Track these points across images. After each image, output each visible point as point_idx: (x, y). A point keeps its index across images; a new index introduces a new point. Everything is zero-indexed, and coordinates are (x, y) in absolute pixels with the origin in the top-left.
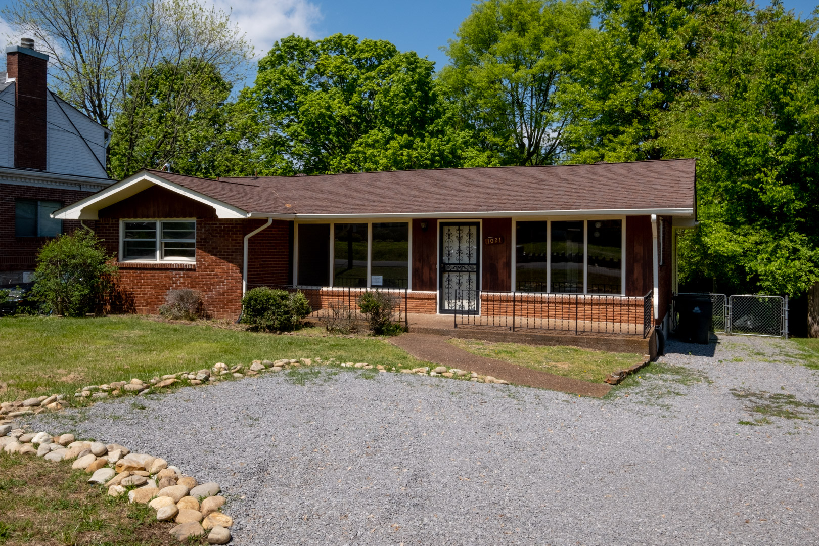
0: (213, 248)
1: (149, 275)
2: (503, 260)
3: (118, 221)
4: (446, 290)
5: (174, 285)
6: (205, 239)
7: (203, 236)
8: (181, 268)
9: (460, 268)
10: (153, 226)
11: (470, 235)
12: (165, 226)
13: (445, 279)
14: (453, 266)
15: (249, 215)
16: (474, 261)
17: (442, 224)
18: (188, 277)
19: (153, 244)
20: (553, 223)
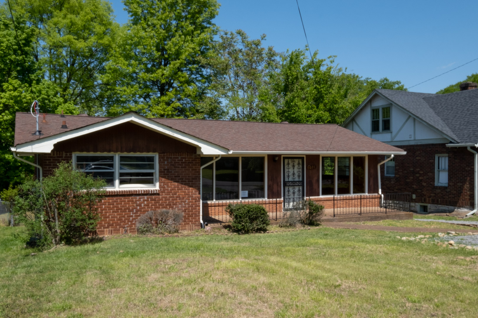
0: (175, 177)
1: (111, 201)
2: (315, 178)
3: (71, 155)
4: (286, 197)
5: (138, 208)
6: (168, 170)
7: (166, 167)
8: (146, 194)
9: (294, 183)
10: (112, 158)
11: (299, 164)
12: (122, 158)
13: (286, 191)
14: (290, 183)
15: (231, 152)
16: (301, 179)
17: (284, 158)
18: (152, 200)
19: (112, 174)
20: (338, 158)
